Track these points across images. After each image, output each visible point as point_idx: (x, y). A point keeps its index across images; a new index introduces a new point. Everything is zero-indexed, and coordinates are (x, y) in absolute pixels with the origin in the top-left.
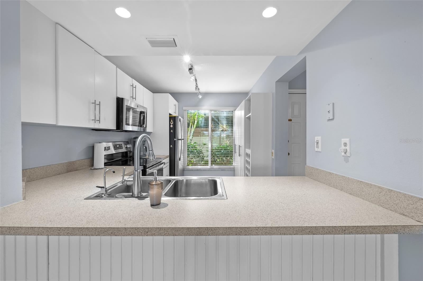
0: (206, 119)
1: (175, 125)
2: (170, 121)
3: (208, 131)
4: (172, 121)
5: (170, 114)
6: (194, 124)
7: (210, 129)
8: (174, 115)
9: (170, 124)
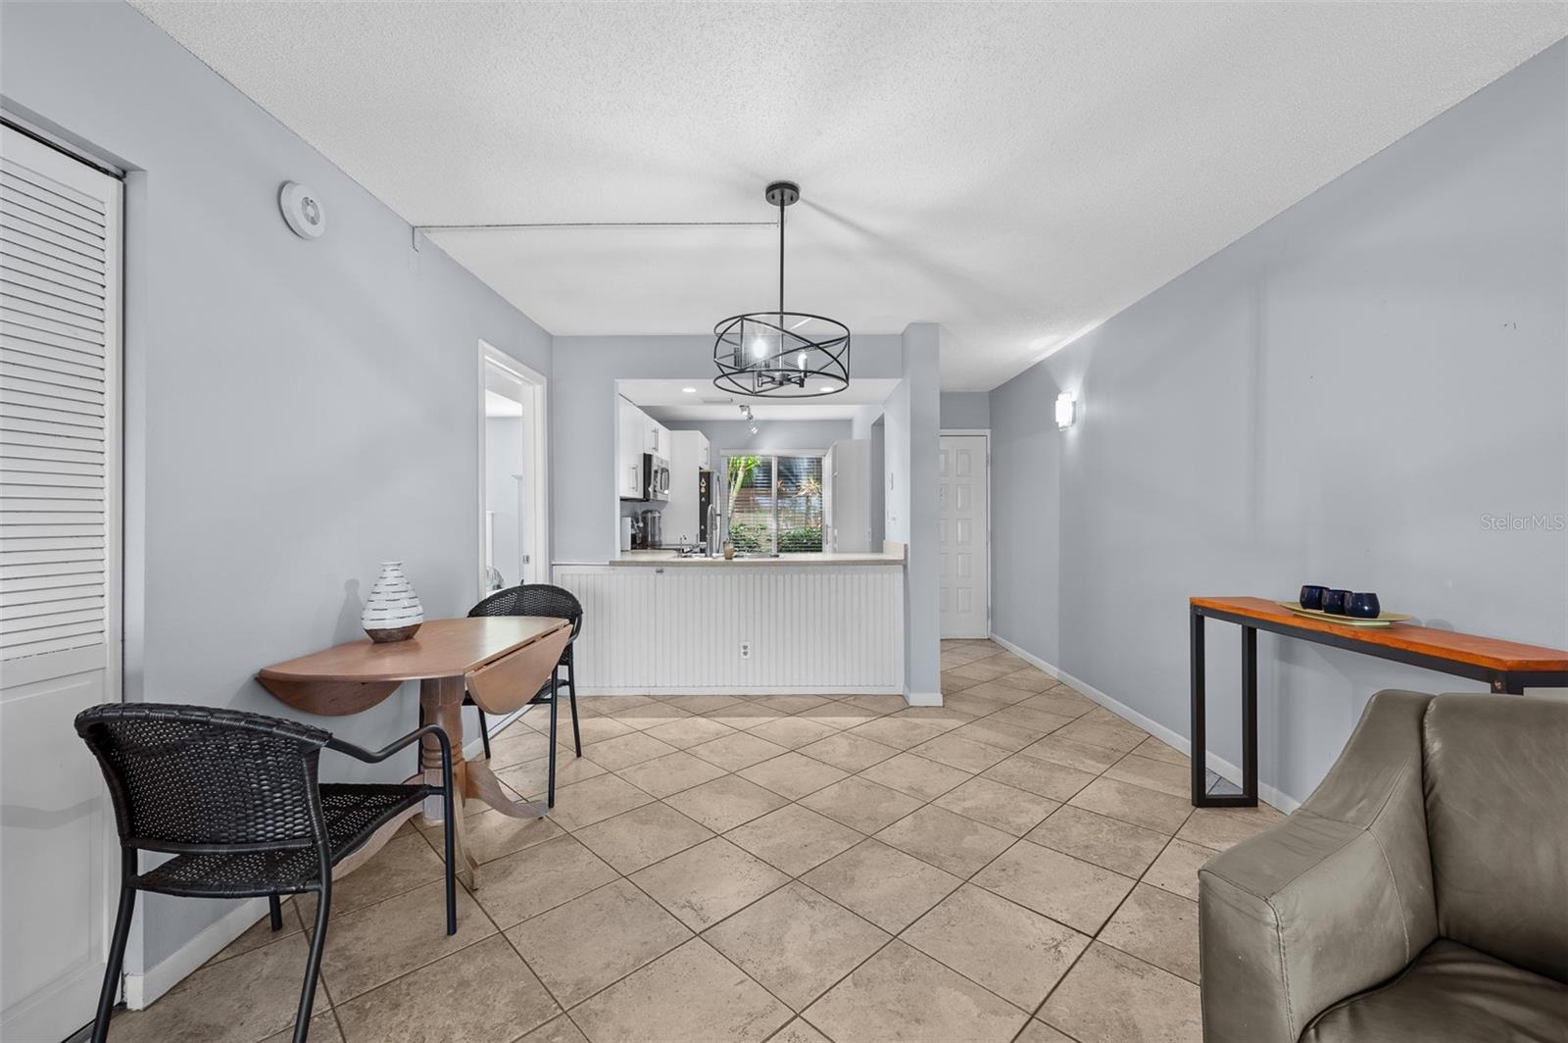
0: (766, 468)
1: (708, 488)
2: (700, 480)
3: (770, 495)
4: (703, 480)
5: (701, 468)
6: (735, 480)
7: (774, 490)
8: (706, 468)
9: (701, 487)
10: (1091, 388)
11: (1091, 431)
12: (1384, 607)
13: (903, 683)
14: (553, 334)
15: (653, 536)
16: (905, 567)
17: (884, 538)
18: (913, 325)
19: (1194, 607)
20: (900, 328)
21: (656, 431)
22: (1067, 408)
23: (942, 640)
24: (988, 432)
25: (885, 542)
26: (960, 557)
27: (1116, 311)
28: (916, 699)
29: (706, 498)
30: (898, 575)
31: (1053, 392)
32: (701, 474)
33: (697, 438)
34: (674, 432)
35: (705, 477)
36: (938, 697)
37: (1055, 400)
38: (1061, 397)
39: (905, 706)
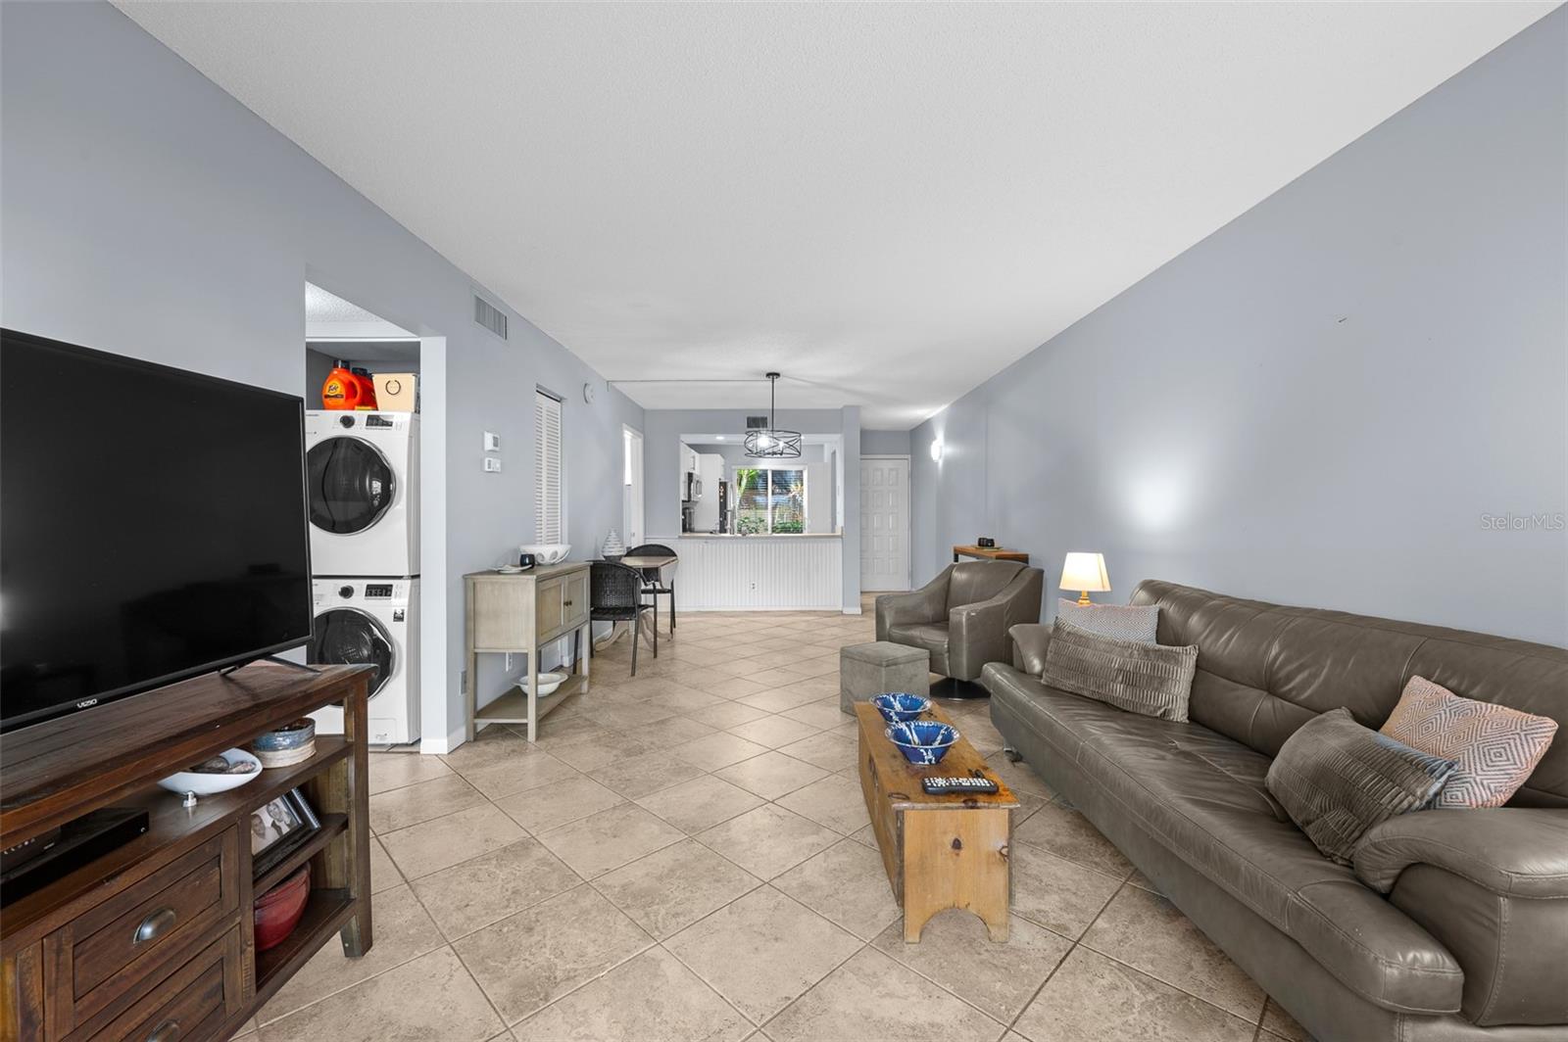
1: (725, 493)
2: (720, 487)
5: (720, 479)
8: (723, 480)
9: (720, 492)
11: (947, 463)
12: (996, 545)
13: (841, 603)
14: (645, 407)
15: (690, 525)
16: (842, 539)
18: (845, 407)
19: (955, 550)
20: (840, 407)
21: (694, 457)
24: (908, 456)
25: (835, 525)
28: (846, 611)
29: (724, 499)
30: (839, 544)
31: (932, 439)
33: (717, 459)
34: (703, 455)
35: (723, 485)
36: (859, 611)
37: (931, 444)
38: (934, 443)
39: (841, 613)
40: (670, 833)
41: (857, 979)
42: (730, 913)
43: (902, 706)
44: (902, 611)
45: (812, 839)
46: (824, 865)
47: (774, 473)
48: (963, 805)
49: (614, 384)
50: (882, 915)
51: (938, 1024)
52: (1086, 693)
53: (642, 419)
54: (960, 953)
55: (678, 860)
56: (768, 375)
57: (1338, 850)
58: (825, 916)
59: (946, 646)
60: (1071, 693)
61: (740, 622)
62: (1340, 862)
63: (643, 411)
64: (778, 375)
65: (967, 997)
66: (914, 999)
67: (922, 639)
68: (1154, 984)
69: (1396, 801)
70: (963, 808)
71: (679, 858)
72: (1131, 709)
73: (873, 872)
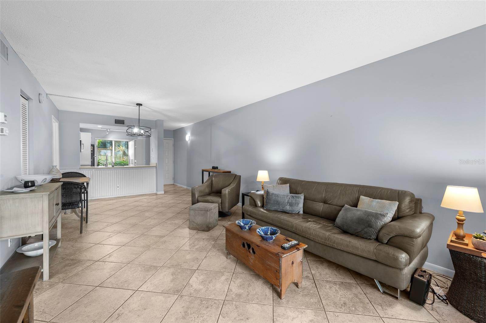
1: (94, 149)
2: (91, 147)
5: (91, 143)
9: (91, 149)
10: (193, 134)
11: (192, 142)
12: (219, 168)
13: (156, 190)
16: (156, 167)
17: (150, 162)
18: (158, 120)
19: (203, 170)
20: (156, 120)
22: (188, 137)
23: (164, 185)
24: (173, 139)
25: (150, 163)
26: (166, 167)
27: (195, 123)
28: (158, 193)
29: (93, 152)
30: (155, 170)
31: (186, 134)
32: (91, 145)
33: (89, 134)
34: (83, 133)
35: (93, 146)
36: (163, 193)
37: (186, 136)
38: (187, 135)
39: (156, 194)
40: (170, 297)
41: (282, 319)
42: (224, 317)
43: (243, 223)
44: (200, 192)
45: (223, 278)
46: (236, 285)
47: (115, 142)
48: (297, 250)
49: (50, 96)
50: (267, 294)
51: (312, 320)
52: (279, 210)
53: (59, 114)
54: (296, 296)
55: (183, 307)
56: (137, 104)
57: (372, 237)
58: (253, 302)
59: (220, 202)
60: (274, 210)
61: (117, 202)
62: (373, 239)
63: (58, 110)
64: (141, 105)
65: (309, 308)
66: (300, 316)
67: (212, 200)
68: (335, 282)
69: (380, 224)
70: (297, 251)
71: (183, 305)
72: (290, 212)
73: (252, 282)
